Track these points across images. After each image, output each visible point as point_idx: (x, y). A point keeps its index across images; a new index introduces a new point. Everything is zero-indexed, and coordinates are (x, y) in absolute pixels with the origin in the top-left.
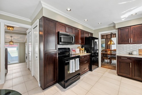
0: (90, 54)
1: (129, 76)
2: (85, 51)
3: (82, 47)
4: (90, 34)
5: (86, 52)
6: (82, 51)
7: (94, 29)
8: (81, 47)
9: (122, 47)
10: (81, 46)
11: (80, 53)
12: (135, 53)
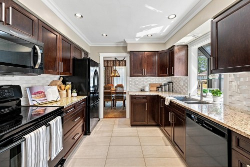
0: (86, 96)
1: (144, 123)
2: (74, 91)
3: (64, 82)
4: (83, 54)
5: (75, 94)
6: (65, 92)
7: (90, 45)
8: (60, 82)
9: (133, 81)
10: (62, 79)
11: (59, 99)
12: (147, 89)
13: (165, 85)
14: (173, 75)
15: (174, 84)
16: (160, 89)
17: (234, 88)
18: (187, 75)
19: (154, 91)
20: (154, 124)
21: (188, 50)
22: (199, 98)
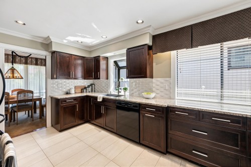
12: (73, 91)
13: (89, 86)
14: (99, 79)
15: (96, 85)
16: (85, 90)
17: (134, 86)
18: (107, 78)
19: (79, 93)
20: (82, 122)
21: (108, 61)
22: (117, 94)
